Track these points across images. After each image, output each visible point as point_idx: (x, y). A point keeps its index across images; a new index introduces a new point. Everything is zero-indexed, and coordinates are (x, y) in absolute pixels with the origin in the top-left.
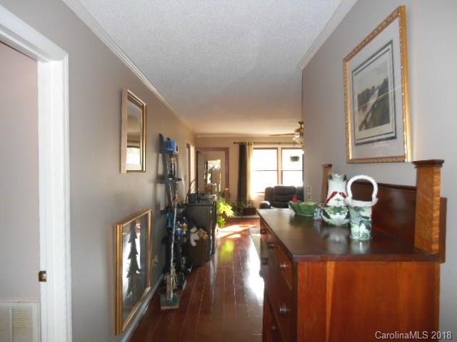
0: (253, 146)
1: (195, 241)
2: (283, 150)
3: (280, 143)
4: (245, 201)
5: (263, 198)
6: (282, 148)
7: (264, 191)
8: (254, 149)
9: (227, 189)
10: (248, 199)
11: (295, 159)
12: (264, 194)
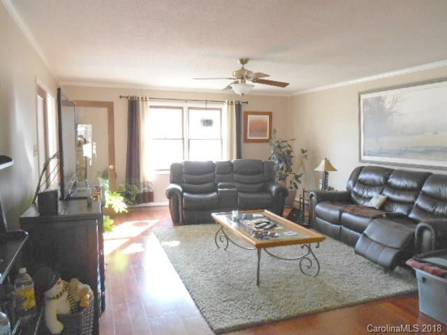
0: (150, 103)
1: (60, 318)
2: (190, 111)
3: (186, 101)
4: (138, 184)
5: (168, 179)
6: (189, 108)
7: (169, 168)
8: (151, 107)
9: (111, 167)
10: (142, 181)
11: (208, 123)
12: (169, 172)
